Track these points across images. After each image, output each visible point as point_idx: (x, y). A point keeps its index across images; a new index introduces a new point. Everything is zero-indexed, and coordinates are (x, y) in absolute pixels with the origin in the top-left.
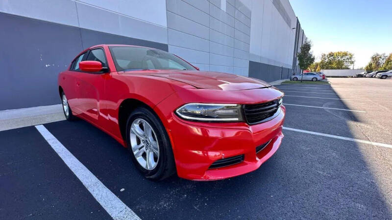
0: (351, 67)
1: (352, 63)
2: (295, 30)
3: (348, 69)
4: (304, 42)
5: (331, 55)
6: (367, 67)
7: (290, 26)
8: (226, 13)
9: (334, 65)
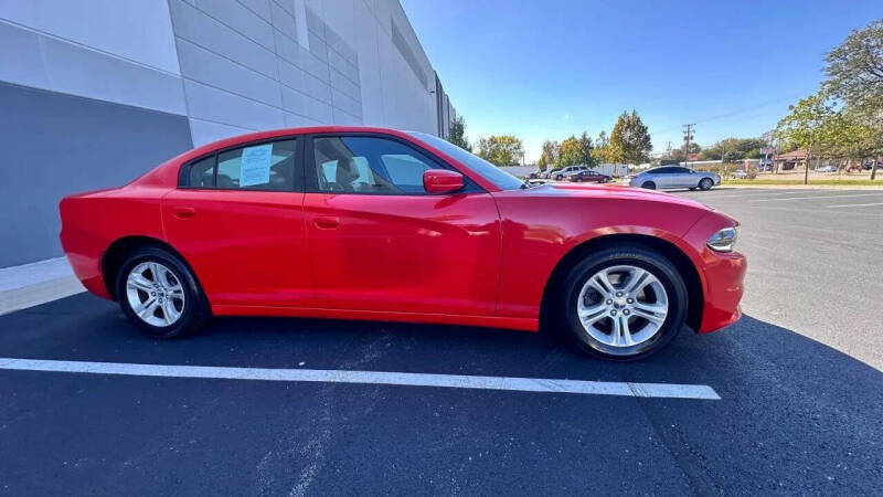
0: (521, 162)
1: (522, 155)
2: (435, 94)
3: (518, 165)
4: (451, 119)
5: (493, 141)
6: (540, 162)
7: (426, 87)
8: (311, 52)
9: (499, 159)
